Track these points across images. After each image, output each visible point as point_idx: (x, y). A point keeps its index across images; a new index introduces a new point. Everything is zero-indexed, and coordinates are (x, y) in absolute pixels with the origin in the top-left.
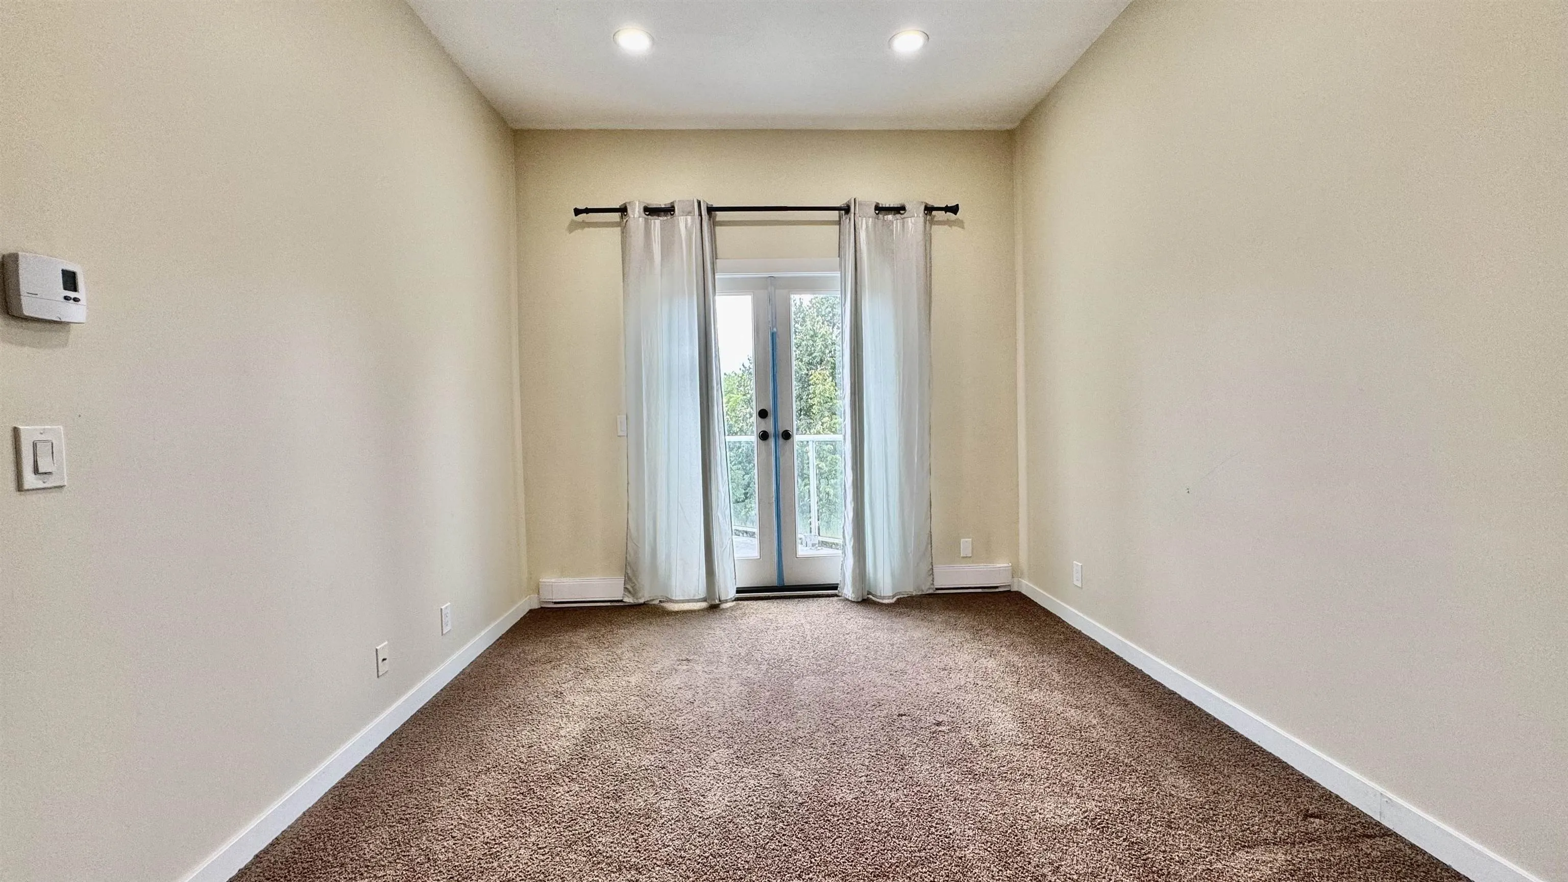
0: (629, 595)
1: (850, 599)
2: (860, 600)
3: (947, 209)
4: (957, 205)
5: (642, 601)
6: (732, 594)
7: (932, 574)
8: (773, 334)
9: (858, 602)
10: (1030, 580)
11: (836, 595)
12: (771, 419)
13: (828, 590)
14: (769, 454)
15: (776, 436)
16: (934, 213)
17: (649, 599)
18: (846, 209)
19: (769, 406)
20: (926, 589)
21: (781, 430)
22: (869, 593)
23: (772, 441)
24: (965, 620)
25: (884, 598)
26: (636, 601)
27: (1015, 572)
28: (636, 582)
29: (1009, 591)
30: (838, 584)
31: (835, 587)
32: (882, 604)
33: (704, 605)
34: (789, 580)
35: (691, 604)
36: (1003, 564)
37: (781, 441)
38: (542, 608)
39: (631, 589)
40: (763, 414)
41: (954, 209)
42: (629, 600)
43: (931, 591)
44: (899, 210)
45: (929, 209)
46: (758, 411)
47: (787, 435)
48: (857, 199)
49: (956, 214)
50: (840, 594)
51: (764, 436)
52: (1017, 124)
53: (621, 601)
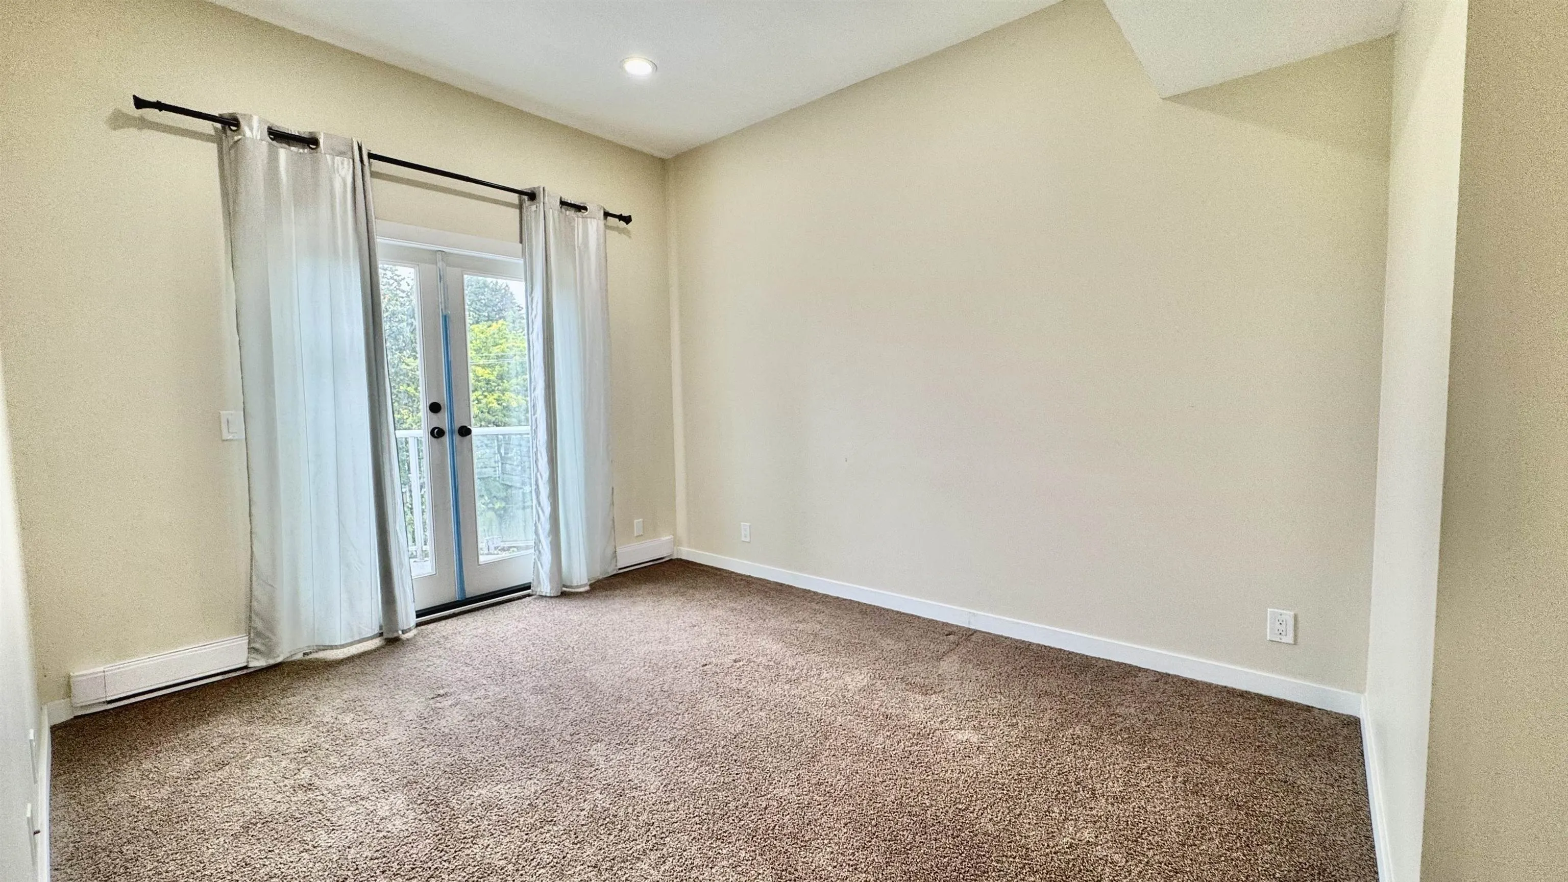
0: (259, 657)
1: (548, 595)
2: (559, 594)
3: (621, 218)
4: (630, 216)
5: (279, 660)
6: (413, 620)
7: (616, 557)
8: (445, 318)
9: (557, 597)
10: (689, 547)
11: (529, 595)
12: (445, 414)
13: (522, 590)
14: (443, 454)
15: (452, 432)
16: (609, 218)
17: (289, 655)
18: (532, 196)
19: (444, 401)
20: (612, 571)
21: (457, 426)
22: (564, 586)
23: (446, 439)
24: (644, 589)
25: (578, 587)
26: (272, 662)
27: (676, 542)
28: (270, 635)
29: (671, 560)
30: (530, 583)
31: (527, 587)
32: (581, 593)
33: (377, 643)
34: (471, 592)
35: (358, 646)
36: (667, 538)
37: (457, 437)
38: (76, 717)
39: (262, 648)
40: (435, 408)
41: (627, 220)
42: (259, 663)
43: (615, 572)
44: (580, 208)
45: (607, 214)
46: (428, 405)
47: (465, 432)
48: (546, 189)
49: (627, 223)
50: (534, 593)
51: (437, 433)
52: (671, 156)
53: (246, 667)
